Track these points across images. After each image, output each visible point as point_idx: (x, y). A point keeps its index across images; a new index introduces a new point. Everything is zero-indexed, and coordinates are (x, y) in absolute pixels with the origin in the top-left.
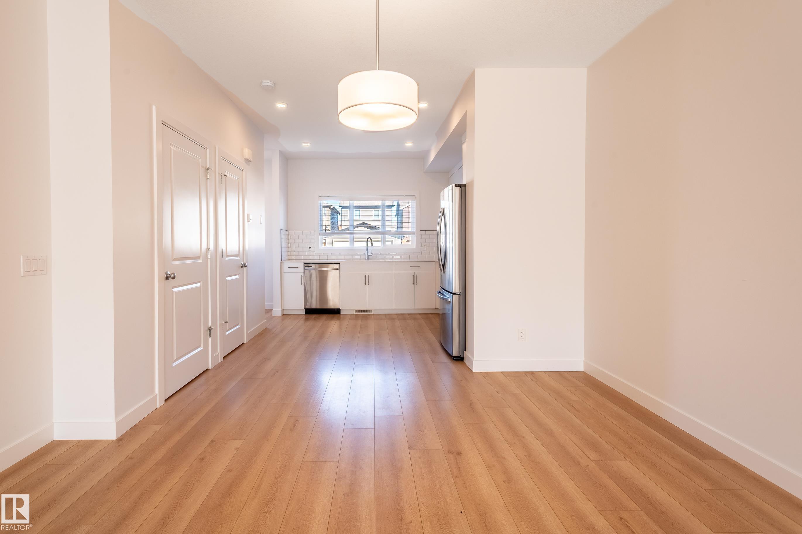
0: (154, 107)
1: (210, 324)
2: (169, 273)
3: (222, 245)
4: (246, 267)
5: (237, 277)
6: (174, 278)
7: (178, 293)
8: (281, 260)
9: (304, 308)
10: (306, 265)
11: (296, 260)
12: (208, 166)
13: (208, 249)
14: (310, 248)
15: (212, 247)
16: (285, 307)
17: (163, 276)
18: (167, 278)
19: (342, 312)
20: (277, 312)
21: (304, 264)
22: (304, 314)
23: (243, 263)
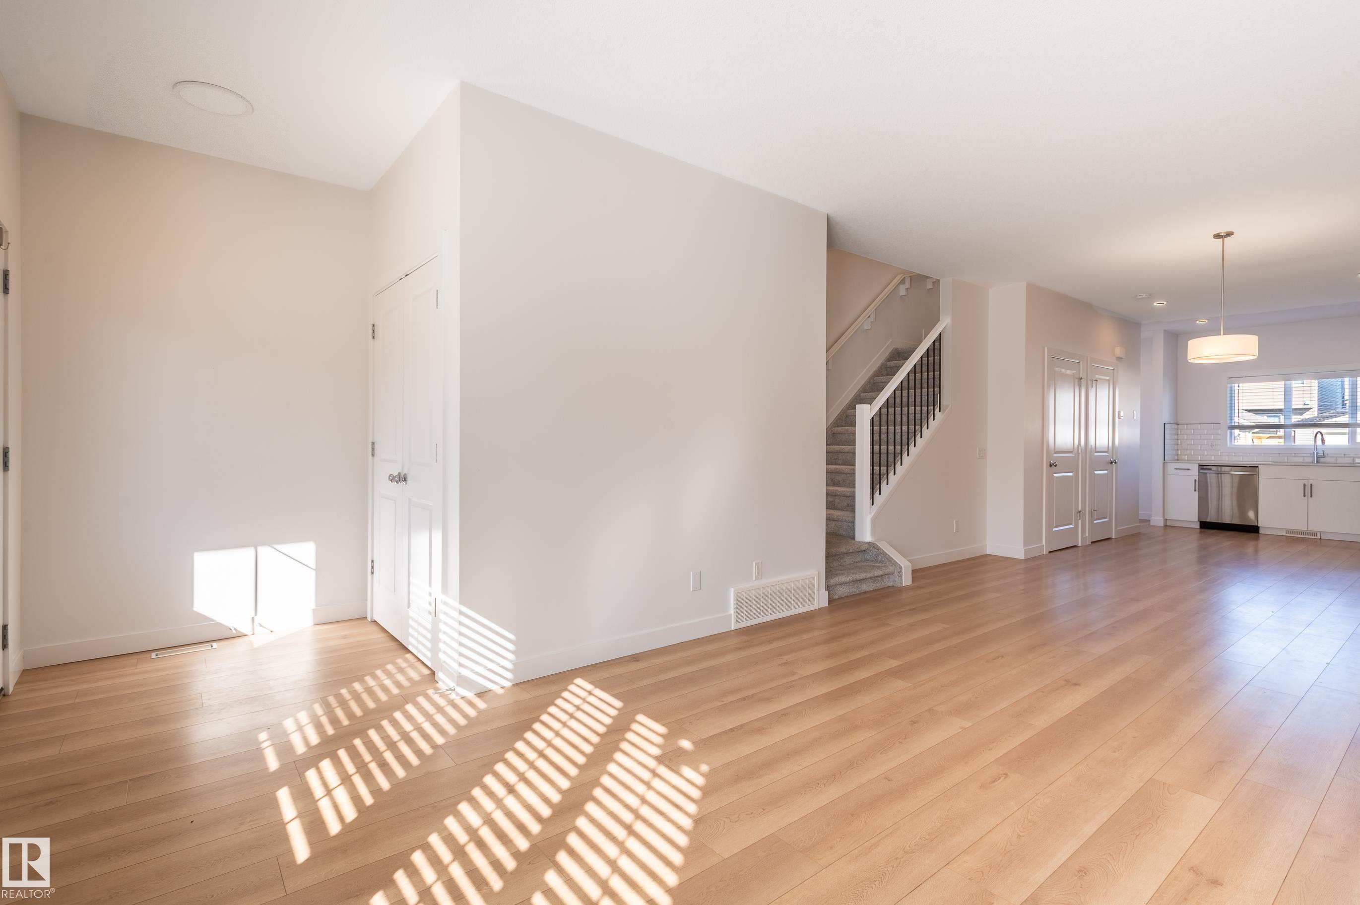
0: (1046, 348)
1: (1080, 509)
2: (1052, 462)
3: (1092, 441)
4: (1116, 463)
5: (1106, 472)
6: (1056, 466)
7: (1057, 477)
8: (1164, 460)
9: (1199, 521)
10: (1201, 467)
11: (1189, 461)
12: (1081, 376)
13: (1079, 445)
14: (1212, 445)
15: (1083, 443)
16: (1169, 516)
17: (1049, 464)
18: (1051, 466)
19: (1261, 531)
20: (1157, 520)
21: (1199, 465)
22: (1199, 527)
23: (1112, 460)
